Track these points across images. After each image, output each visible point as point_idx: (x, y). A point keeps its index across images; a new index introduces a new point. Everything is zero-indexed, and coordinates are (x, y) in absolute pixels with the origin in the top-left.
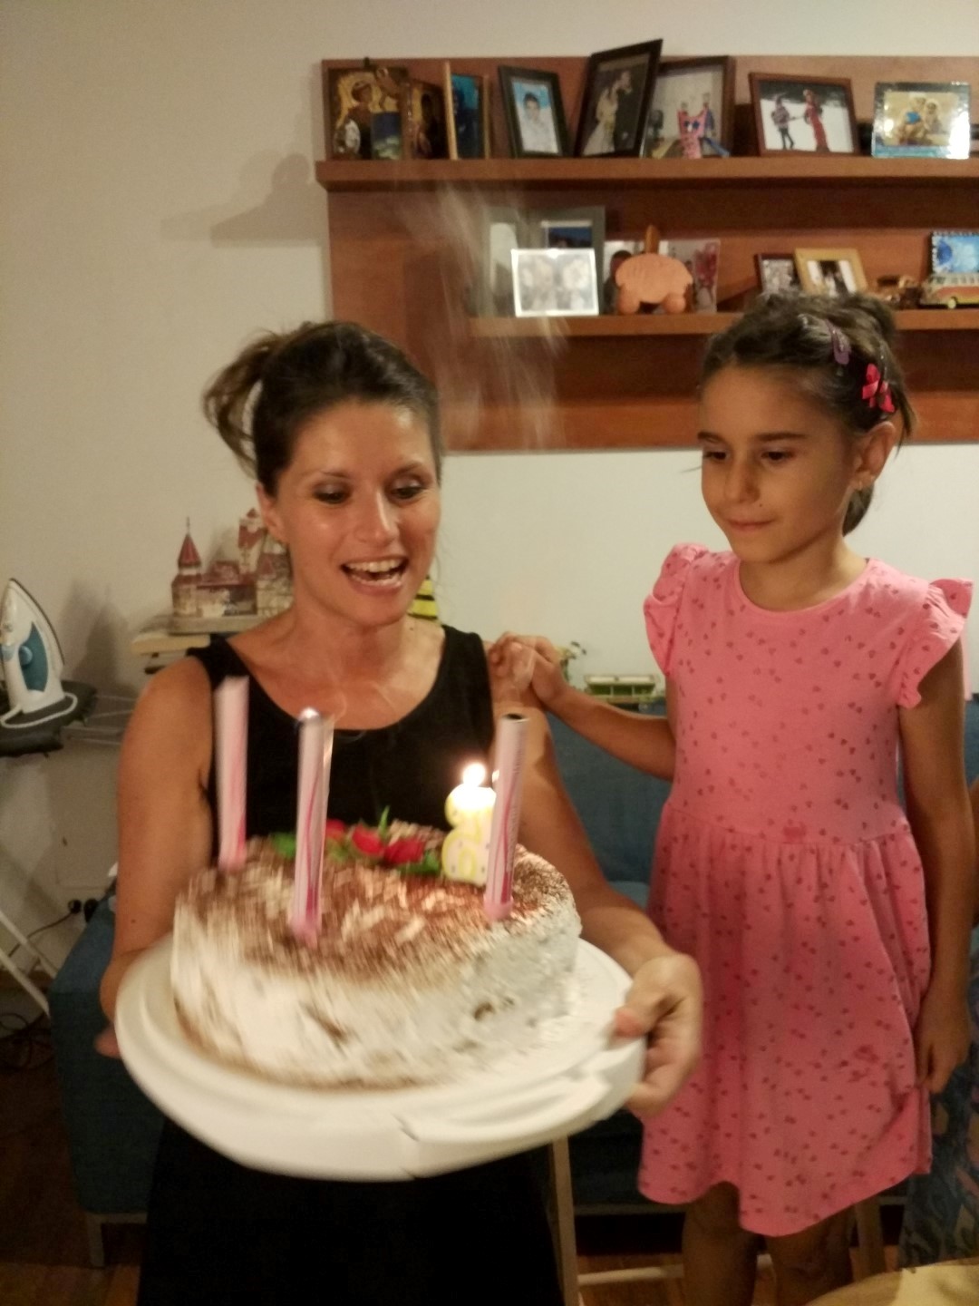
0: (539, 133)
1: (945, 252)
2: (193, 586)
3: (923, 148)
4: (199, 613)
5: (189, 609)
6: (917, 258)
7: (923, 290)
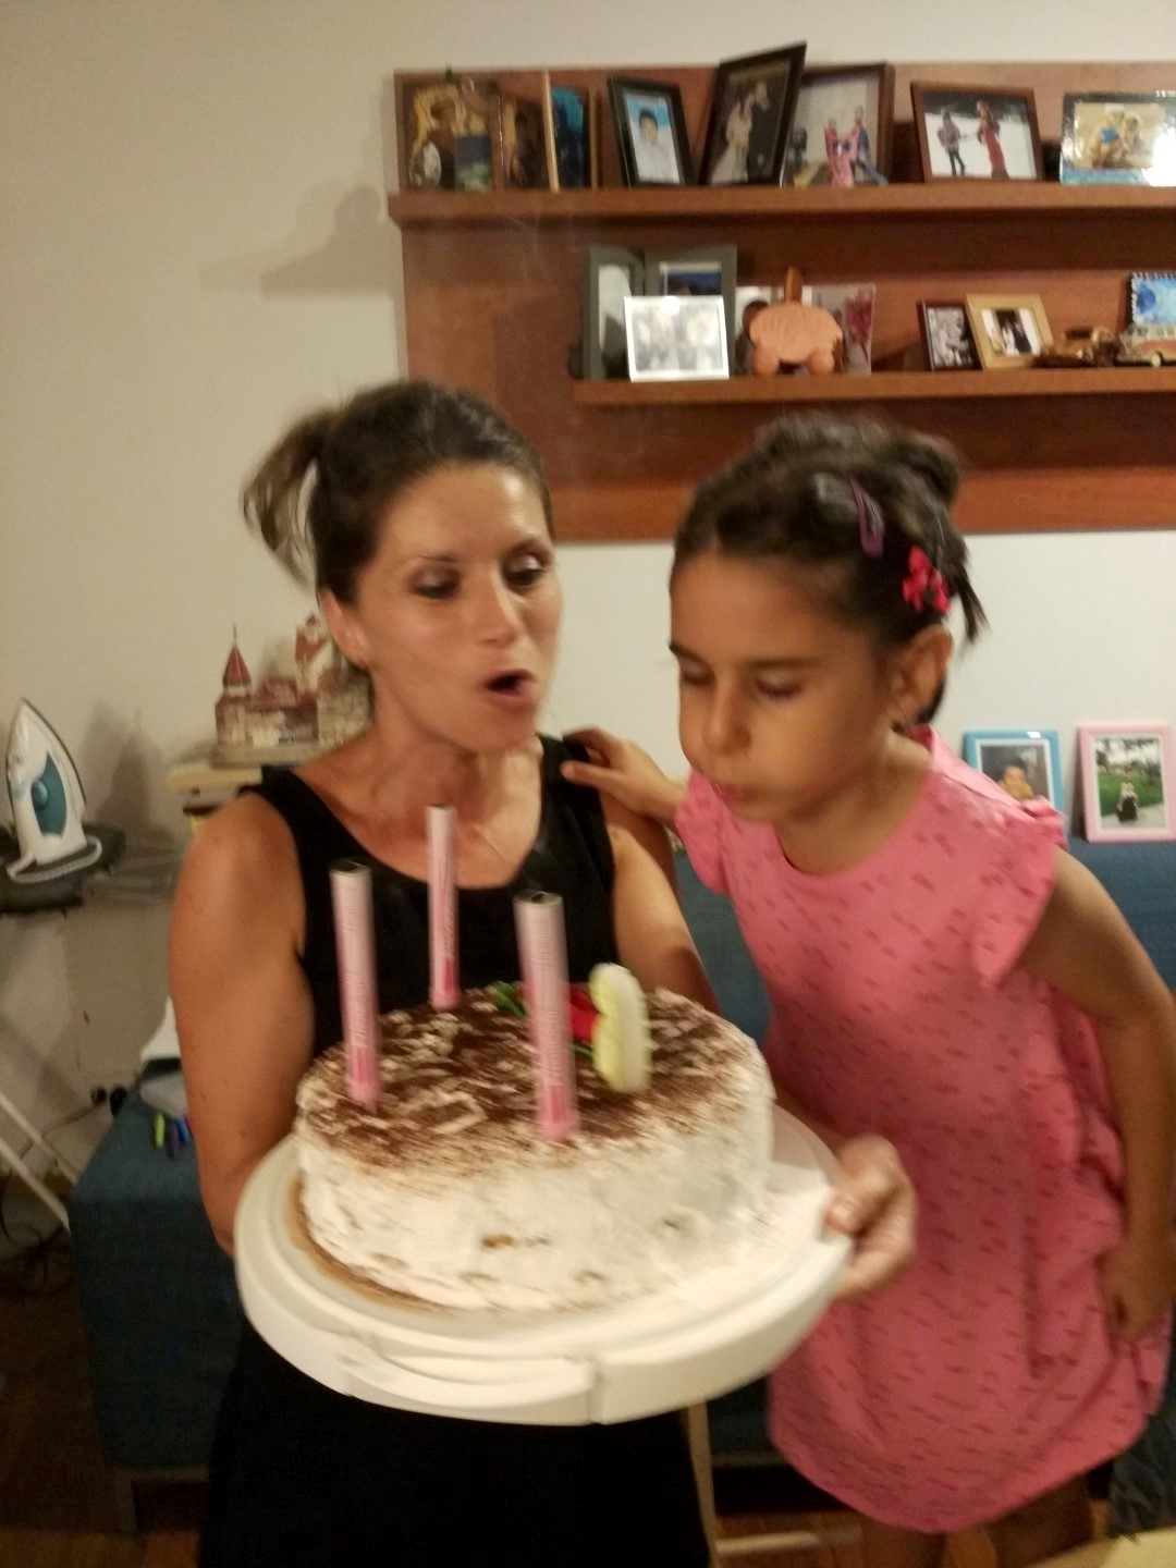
0: (656, 158)
1: (1147, 299)
2: (241, 709)
3: (1122, 172)
4: (249, 739)
5: (236, 735)
6: (1114, 306)
7: (1121, 345)
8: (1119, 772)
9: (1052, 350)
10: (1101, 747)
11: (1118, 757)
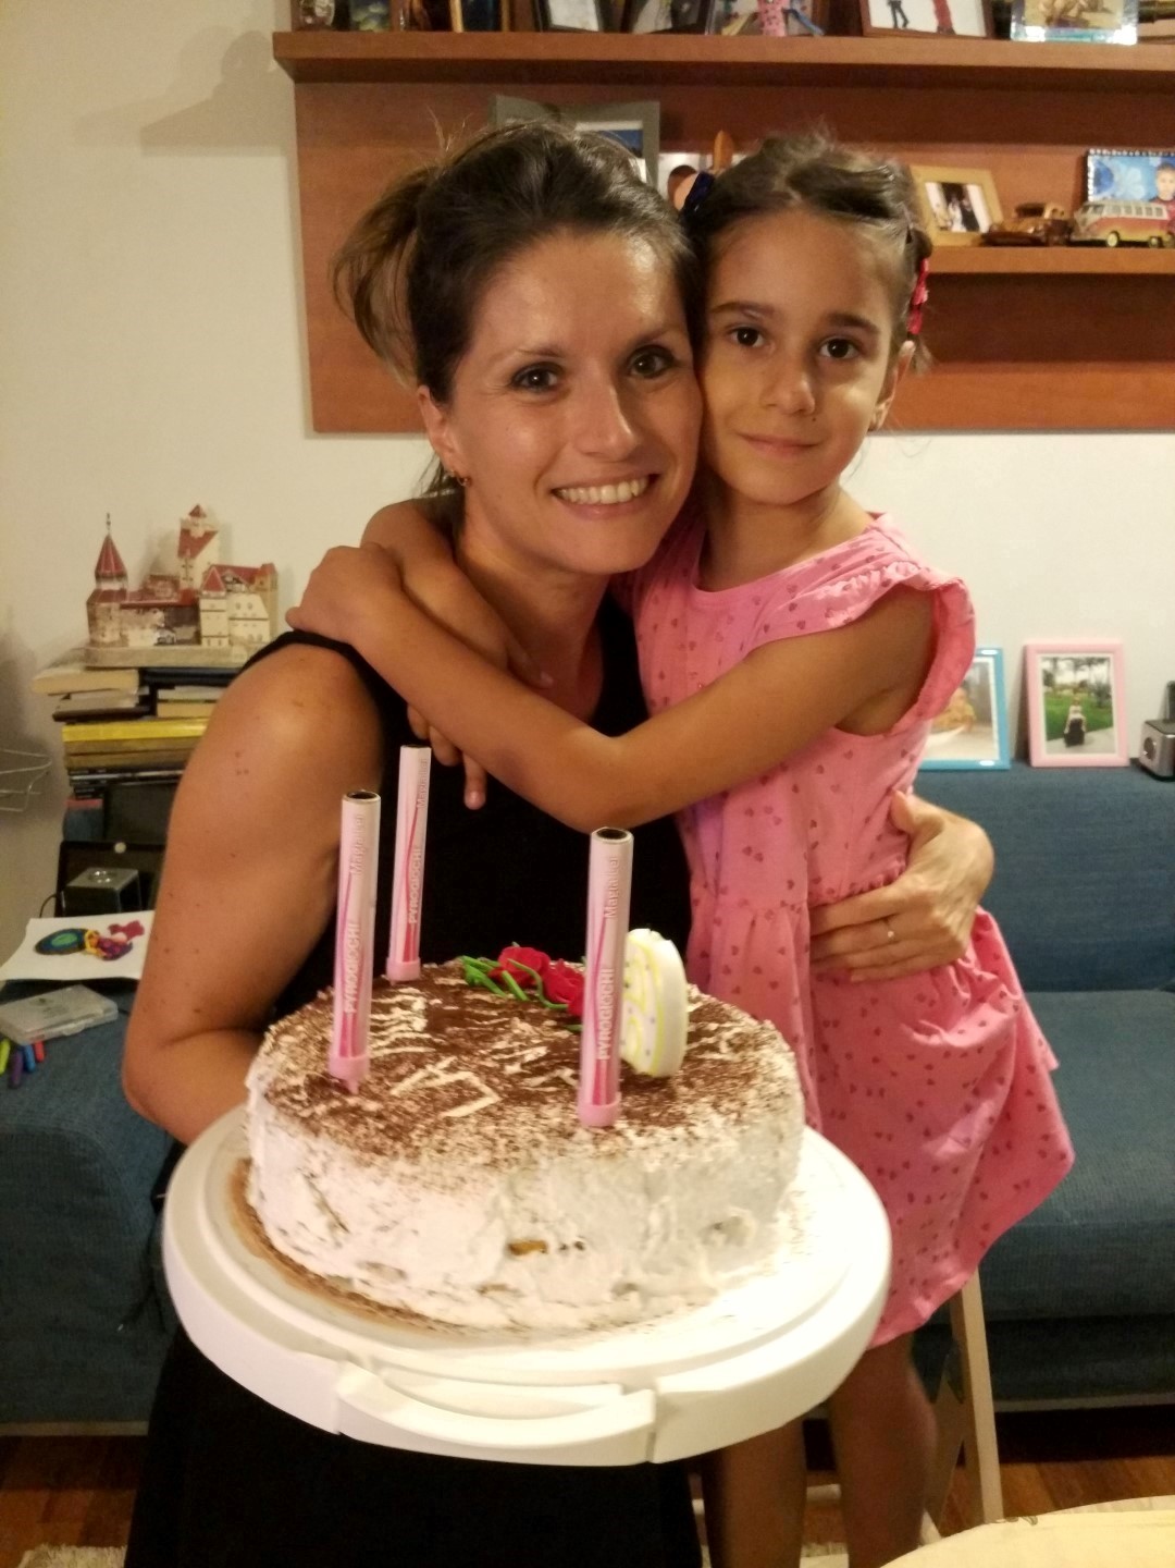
0: (574, 5)
1: (1104, 177)
2: (115, 605)
3: (1077, 31)
4: (124, 640)
5: (110, 636)
6: (1069, 185)
7: (1075, 222)
8: (1066, 692)
9: (1001, 226)
10: (1047, 665)
11: (1066, 677)
